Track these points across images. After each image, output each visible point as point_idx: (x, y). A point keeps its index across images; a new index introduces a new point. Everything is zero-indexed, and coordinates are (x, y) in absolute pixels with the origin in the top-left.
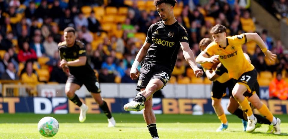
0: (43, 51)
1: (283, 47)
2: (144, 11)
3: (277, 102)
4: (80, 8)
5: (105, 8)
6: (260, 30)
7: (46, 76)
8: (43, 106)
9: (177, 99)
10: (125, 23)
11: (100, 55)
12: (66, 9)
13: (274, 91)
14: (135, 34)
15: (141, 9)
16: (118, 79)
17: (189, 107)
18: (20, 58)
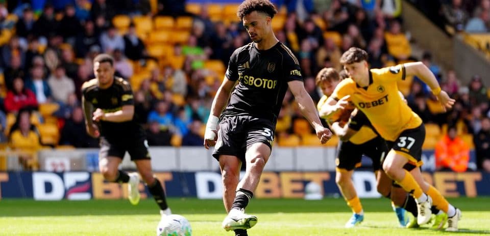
0: (48, 93)
1: (458, 83)
2: (220, 23)
3: (449, 176)
4: (110, 19)
5: (154, 18)
6: (419, 54)
7: (53, 136)
8: (48, 187)
9: (278, 173)
10: (187, 43)
11: (146, 98)
12: (87, 20)
13: (443, 156)
14: (205, 62)
15: (215, 19)
16: (177, 139)
17: (298, 186)
18: (8, 105)
